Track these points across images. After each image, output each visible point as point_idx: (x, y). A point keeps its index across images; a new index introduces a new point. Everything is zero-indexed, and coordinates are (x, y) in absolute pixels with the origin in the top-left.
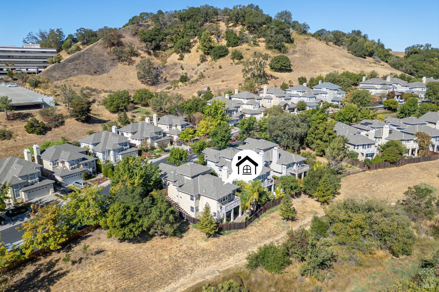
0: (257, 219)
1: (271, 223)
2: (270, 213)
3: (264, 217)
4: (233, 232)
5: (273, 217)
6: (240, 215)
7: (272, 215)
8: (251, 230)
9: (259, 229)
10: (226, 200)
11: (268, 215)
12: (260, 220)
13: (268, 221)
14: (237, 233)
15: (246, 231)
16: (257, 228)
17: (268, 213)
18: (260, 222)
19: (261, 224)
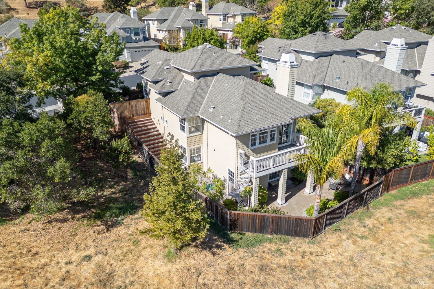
0: (360, 211)
1: (407, 232)
2: (405, 197)
3: (384, 209)
4: (270, 241)
5: (413, 214)
6: (307, 190)
7: (411, 204)
8: (334, 246)
9: (364, 250)
10: (269, 143)
11: (398, 203)
12: (369, 217)
13: (397, 226)
14: (283, 247)
15: (315, 248)
16: (355, 243)
17: (396, 198)
18: (369, 222)
19: (373, 231)
